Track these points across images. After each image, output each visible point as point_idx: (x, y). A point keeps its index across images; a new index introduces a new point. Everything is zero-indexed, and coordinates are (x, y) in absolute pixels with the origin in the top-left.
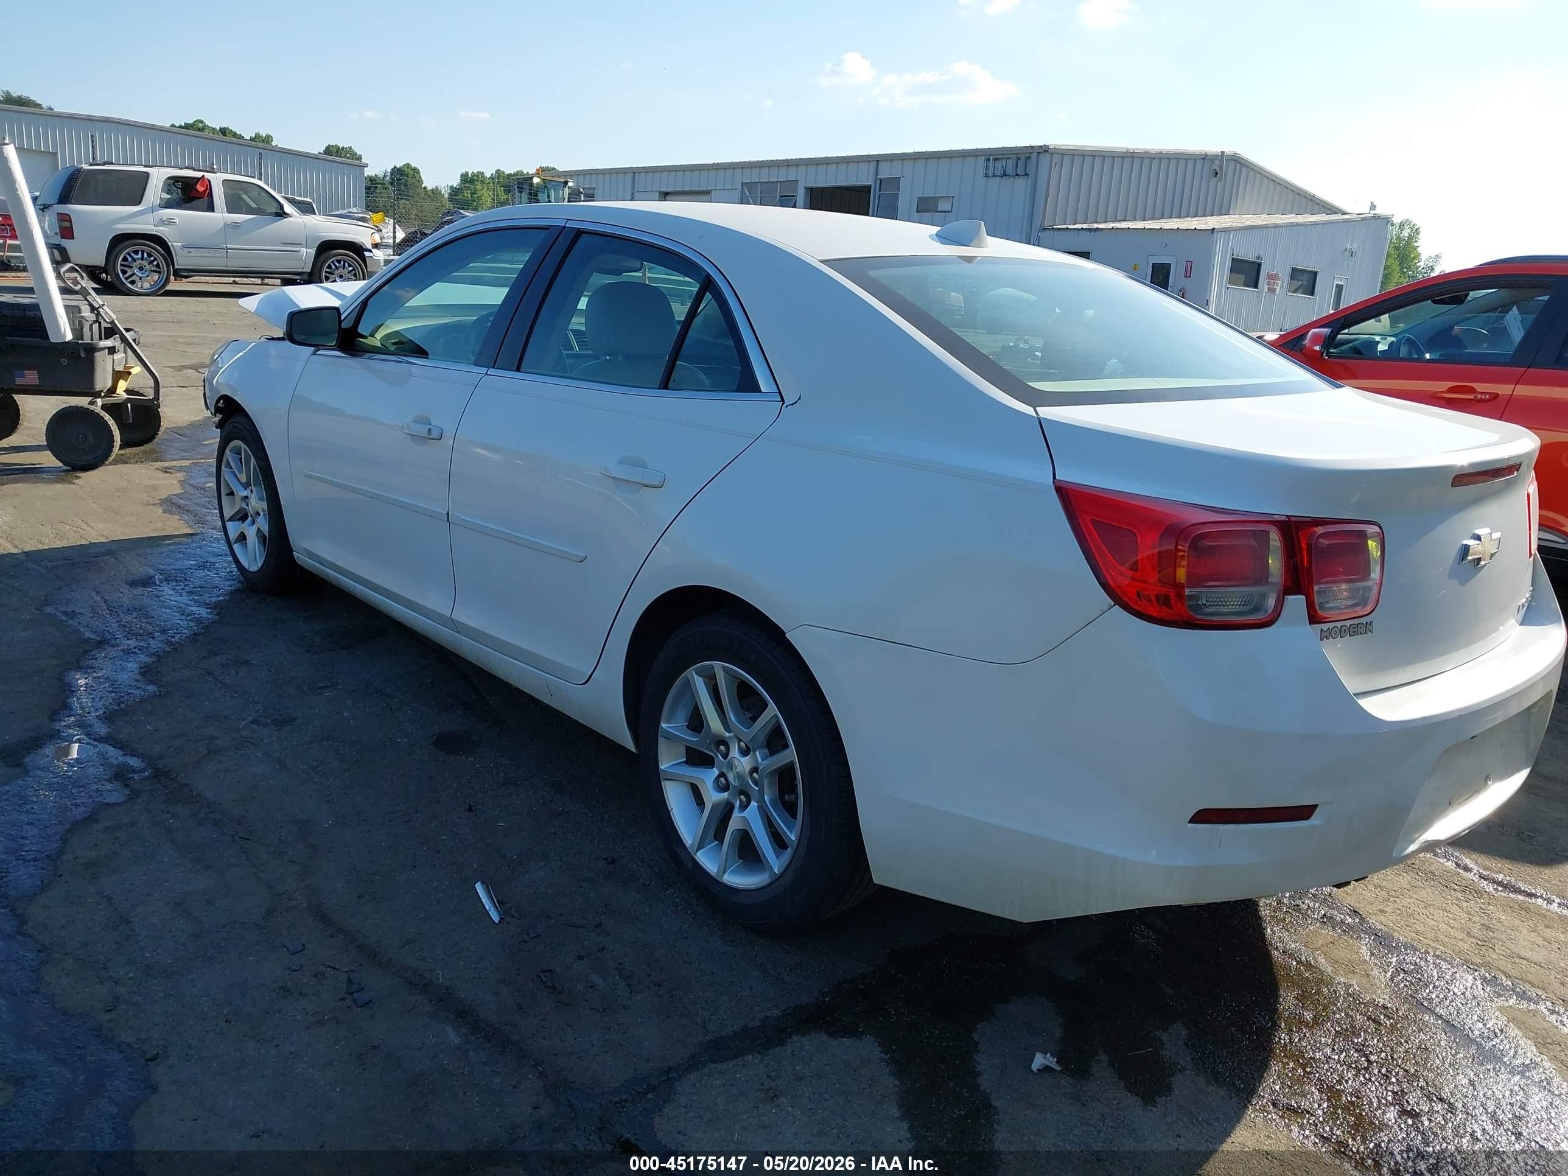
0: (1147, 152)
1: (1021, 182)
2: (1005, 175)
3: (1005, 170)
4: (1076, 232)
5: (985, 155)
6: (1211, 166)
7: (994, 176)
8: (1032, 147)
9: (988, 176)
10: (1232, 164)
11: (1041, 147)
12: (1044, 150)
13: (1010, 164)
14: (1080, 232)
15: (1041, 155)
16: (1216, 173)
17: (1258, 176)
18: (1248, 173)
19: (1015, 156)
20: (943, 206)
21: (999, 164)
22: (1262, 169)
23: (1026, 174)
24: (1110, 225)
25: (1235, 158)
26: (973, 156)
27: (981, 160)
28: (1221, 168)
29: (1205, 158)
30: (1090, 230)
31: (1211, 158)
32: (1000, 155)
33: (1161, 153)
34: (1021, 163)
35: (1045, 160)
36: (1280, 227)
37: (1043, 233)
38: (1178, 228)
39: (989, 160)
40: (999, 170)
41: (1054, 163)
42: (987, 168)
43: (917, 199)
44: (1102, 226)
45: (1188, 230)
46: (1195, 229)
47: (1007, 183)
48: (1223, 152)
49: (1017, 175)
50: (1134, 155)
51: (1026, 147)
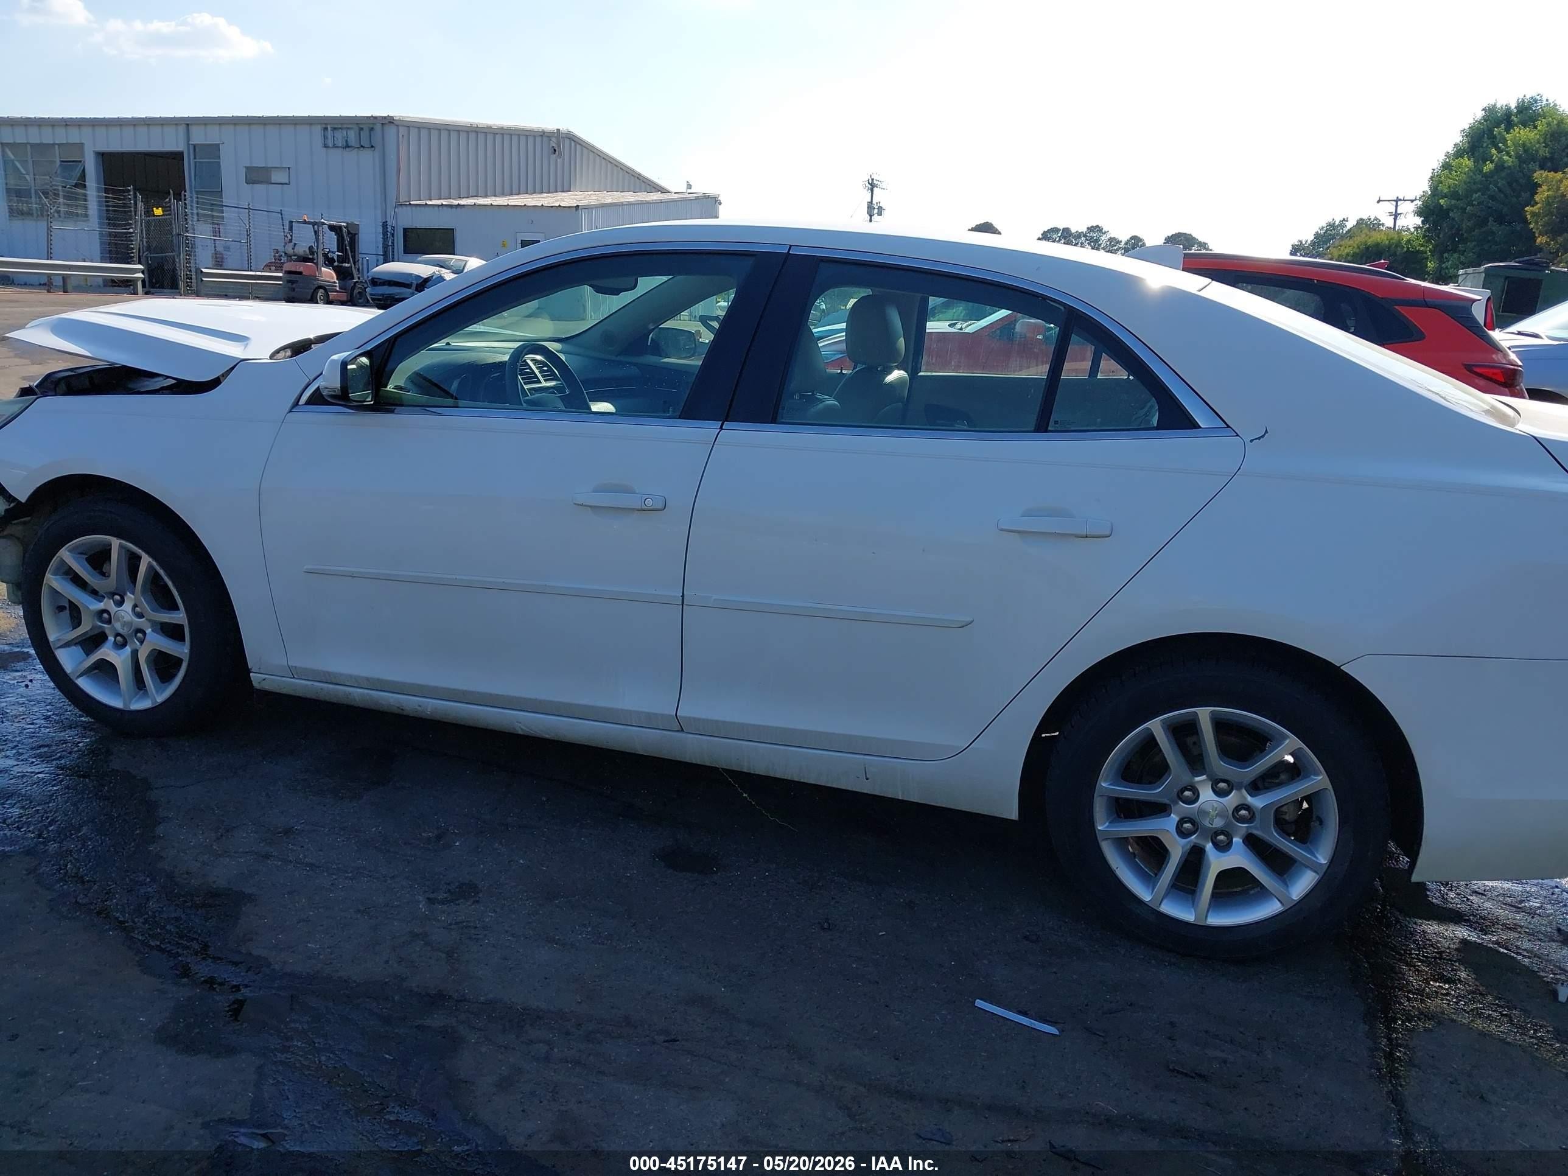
0: (489, 128)
1: (366, 156)
2: (347, 146)
3: (347, 141)
4: (436, 208)
5: (321, 124)
6: (549, 144)
7: (335, 146)
8: (376, 118)
9: (328, 147)
10: (567, 142)
11: (385, 117)
12: (388, 121)
13: (352, 135)
14: (440, 208)
15: (386, 127)
16: (555, 150)
17: (591, 155)
18: (582, 150)
19: (354, 126)
20: (276, 177)
21: (339, 135)
22: (593, 147)
23: (372, 147)
24: (471, 201)
25: (568, 136)
26: (307, 124)
27: (318, 129)
28: (559, 146)
29: (543, 135)
30: (451, 206)
31: (548, 135)
32: (337, 124)
33: (502, 128)
34: (365, 134)
35: (391, 131)
36: (633, 204)
37: (400, 208)
38: (542, 205)
39: (326, 129)
40: (340, 140)
41: (401, 136)
42: (325, 137)
43: (244, 170)
44: (462, 202)
45: (552, 207)
46: (560, 206)
47: (352, 155)
48: (558, 130)
49: (362, 146)
50: (477, 130)
51: (367, 117)
